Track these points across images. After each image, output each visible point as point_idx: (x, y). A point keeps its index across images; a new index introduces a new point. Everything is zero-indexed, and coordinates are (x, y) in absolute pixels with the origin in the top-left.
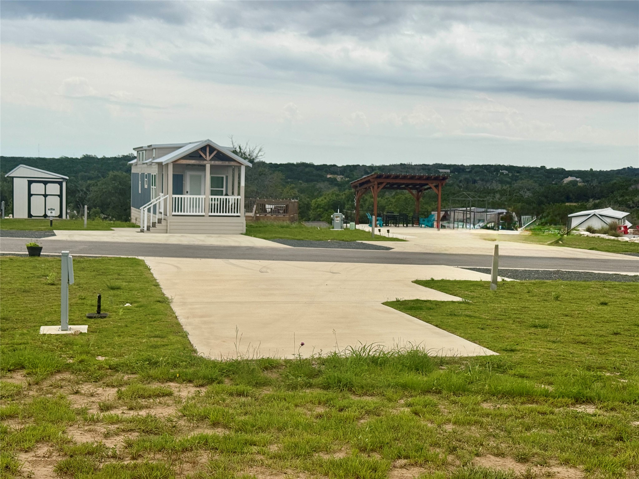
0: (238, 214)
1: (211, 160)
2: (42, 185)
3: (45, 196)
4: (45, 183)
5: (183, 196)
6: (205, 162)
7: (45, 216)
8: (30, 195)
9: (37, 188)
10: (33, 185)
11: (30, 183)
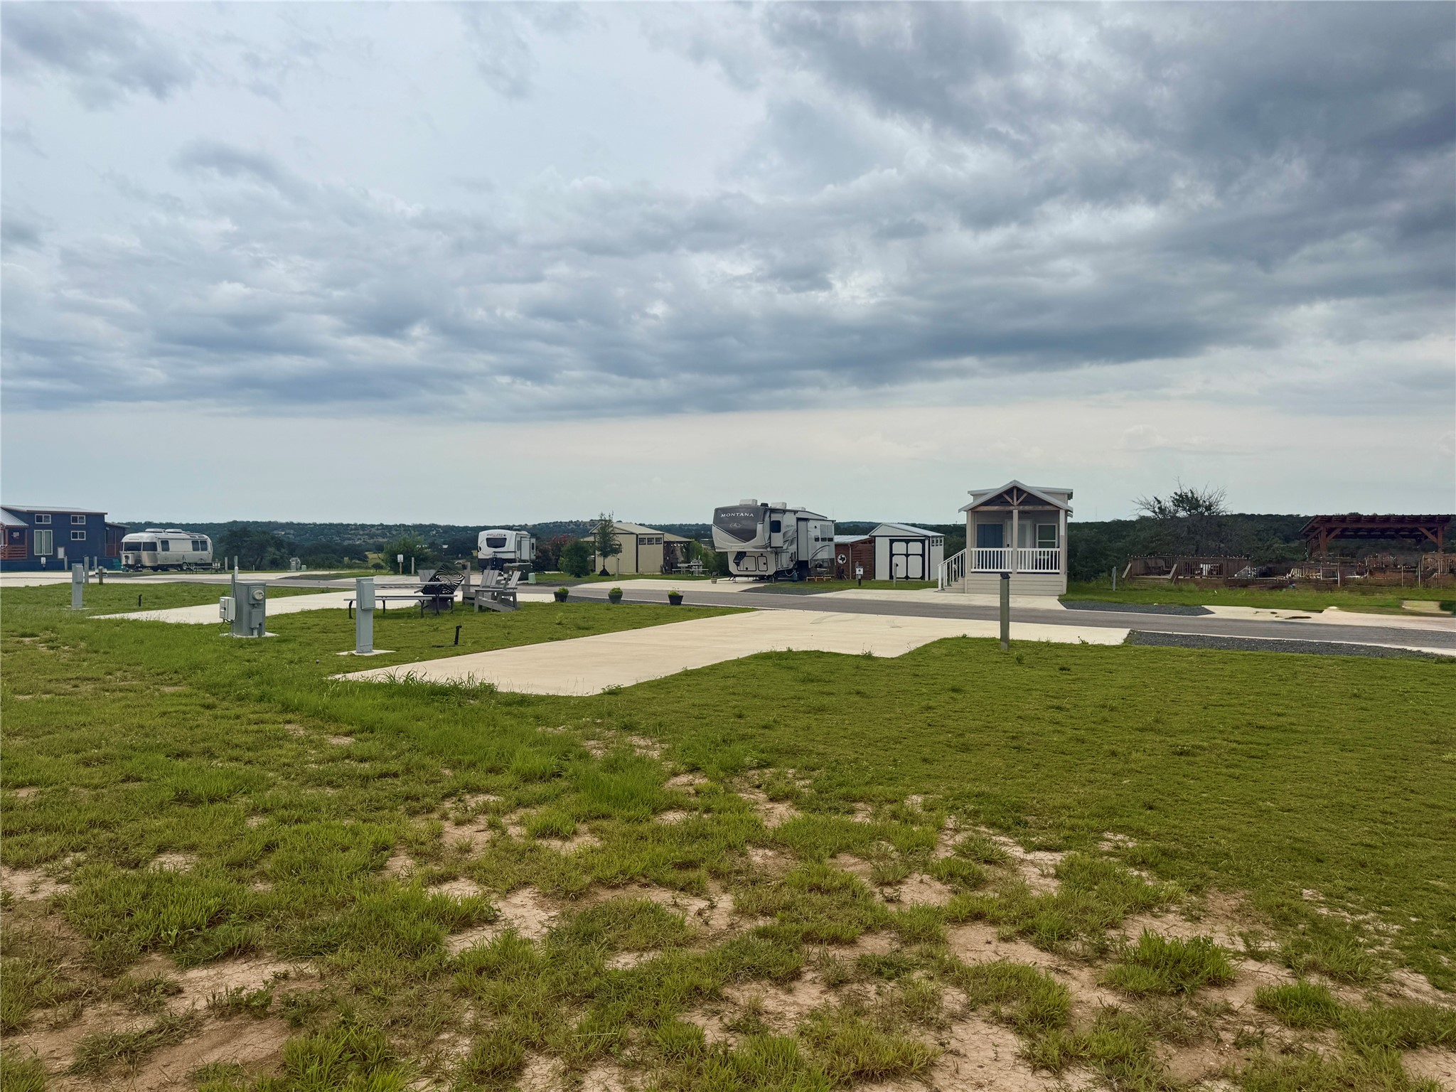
0: (1057, 571)
1: (1020, 504)
2: (904, 544)
3: (907, 555)
4: (907, 542)
5: (1003, 549)
6: (1011, 508)
7: (907, 577)
8: (892, 555)
9: (899, 547)
10: (895, 544)
11: (892, 542)
